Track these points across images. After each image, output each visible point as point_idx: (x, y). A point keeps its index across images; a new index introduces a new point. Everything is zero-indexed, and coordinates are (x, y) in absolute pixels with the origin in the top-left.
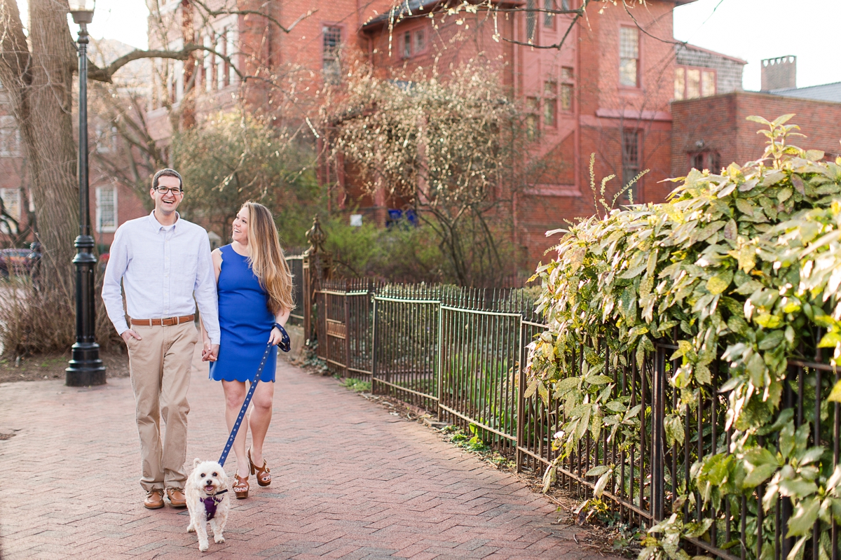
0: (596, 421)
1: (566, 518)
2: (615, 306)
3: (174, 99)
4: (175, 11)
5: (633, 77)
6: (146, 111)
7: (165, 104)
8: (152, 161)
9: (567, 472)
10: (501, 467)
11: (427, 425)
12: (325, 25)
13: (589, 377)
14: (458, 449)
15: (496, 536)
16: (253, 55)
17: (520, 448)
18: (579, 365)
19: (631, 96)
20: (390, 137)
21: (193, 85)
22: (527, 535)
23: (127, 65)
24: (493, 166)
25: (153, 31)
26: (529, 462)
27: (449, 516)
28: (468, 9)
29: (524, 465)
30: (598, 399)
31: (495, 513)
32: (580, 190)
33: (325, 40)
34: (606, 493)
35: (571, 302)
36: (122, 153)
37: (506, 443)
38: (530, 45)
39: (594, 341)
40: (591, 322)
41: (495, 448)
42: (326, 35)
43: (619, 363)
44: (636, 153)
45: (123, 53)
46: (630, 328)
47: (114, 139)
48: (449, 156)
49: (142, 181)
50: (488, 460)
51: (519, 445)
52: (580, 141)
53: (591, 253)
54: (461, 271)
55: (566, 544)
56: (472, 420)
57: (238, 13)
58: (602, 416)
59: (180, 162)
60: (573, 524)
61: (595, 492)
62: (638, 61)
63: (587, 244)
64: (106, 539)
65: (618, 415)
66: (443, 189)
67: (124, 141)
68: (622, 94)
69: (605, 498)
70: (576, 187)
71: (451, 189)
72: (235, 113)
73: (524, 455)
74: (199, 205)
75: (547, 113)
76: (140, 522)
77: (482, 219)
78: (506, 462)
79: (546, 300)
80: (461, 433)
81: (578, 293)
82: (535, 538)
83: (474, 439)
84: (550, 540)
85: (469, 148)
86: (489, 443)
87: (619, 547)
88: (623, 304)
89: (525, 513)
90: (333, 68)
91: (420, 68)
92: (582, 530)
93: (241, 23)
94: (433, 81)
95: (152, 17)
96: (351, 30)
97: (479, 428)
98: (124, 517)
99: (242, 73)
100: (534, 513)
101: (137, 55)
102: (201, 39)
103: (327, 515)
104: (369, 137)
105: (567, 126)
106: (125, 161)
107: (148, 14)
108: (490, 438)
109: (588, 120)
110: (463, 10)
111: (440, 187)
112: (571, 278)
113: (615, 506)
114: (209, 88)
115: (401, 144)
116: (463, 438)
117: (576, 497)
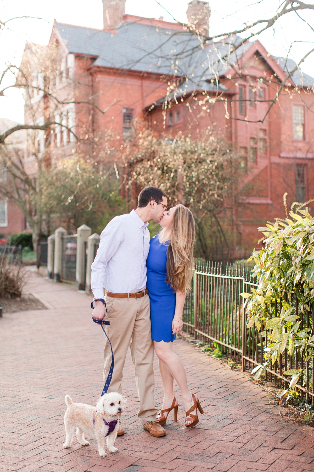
0: (291, 343)
1: (274, 401)
2: (302, 275)
3: (39, 151)
4: (39, 102)
5: (300, 134)
6: (23, 157)
7: (35, 154)
8: (27, 187)
9: (273, 372)
10: (233, 368)
11: (188, 342)
12: (124, 108)
13: (285, 317)
14: (207, 357)
15: (233, 412)
16: (84, 126)
17: (244, 357)
18: (279, 309)
19: (300, 145)
20: (163, 173)
21: (50, 143)
22: (251, 412)
23: (13, 134)
24: (222, 189)
25: (27, 114)
26: (250, 365)
27: (204, 399)
28: (210, 101)
29: (247, 367)
30: (292, 330)
31: (231, 397)
32: (271, 199)
33: (124, 116)
34: (298, 386)
35: (275, 272)
36: (10, 182)
37: (235, 353)
38: (246, 121)
39: (289, 296)
40: (287, 285)
41: (229, 356)
42: (125, 113)
43: (304, 309)
44: (304, 178)
45: (11, 127)
46: (312, 289)
47: (5, 174)
48: (197, 183)
49: (21, 198)
50: (225, 364)
51: (244, 355)
52: (271, 171)
53: (286, 244)
54: (204, 248)
55: (275, 417)
56: (214, 340)
57: (74, 102)
58: (294, 340)
59: (42, 188)
60: (278, 404)
61: (290, 386)
62: (304, 125)
63: (284, 239)
64: (4, 413)
65: (304, 340)
66: (194, 202)
67: (11, 176)
68: (295, 144)
69: (297, 389)
70: (269, 197)
71: (199, 202)
72: (74, 159)
73: (247, 361)
74: (54, 212)
75: (252, 156)
76: (23, 403)
77: (216, 218)
78: (236, 364)
79: (259, 270)
80: (208, 347)
81: (279, 268)
82: (256, 414)
83: (217, 351)
84: (265, 415)
85: (208, 178)
86: (225, 353)
87: (306, 419)
88: (307, 275)
89: (249, 397)
90: (131, 132)
91: (181, 132)
92: (283, 408)
93: (77, 108)
94: (188, 139)
95: (26, 106)
96: (138, 110)
97: (219, 344)
98: (14, 399)
99: (78, 137)
100: (254, 397)
101: (20, 128)
102: (54, 117)
103: (132, 399)
104: (151, 172)
105: (263, 163)
106: (11, 187)
107: (24, 103)
108: (226, 350)
109: (275, 159)
110: (207, 101)
111: (192, 200)
112: (274, 259)
113: (303, 393)
114: (58, 145)
115: (170, 176)
116: (209, 350)
117: (278, 387)
